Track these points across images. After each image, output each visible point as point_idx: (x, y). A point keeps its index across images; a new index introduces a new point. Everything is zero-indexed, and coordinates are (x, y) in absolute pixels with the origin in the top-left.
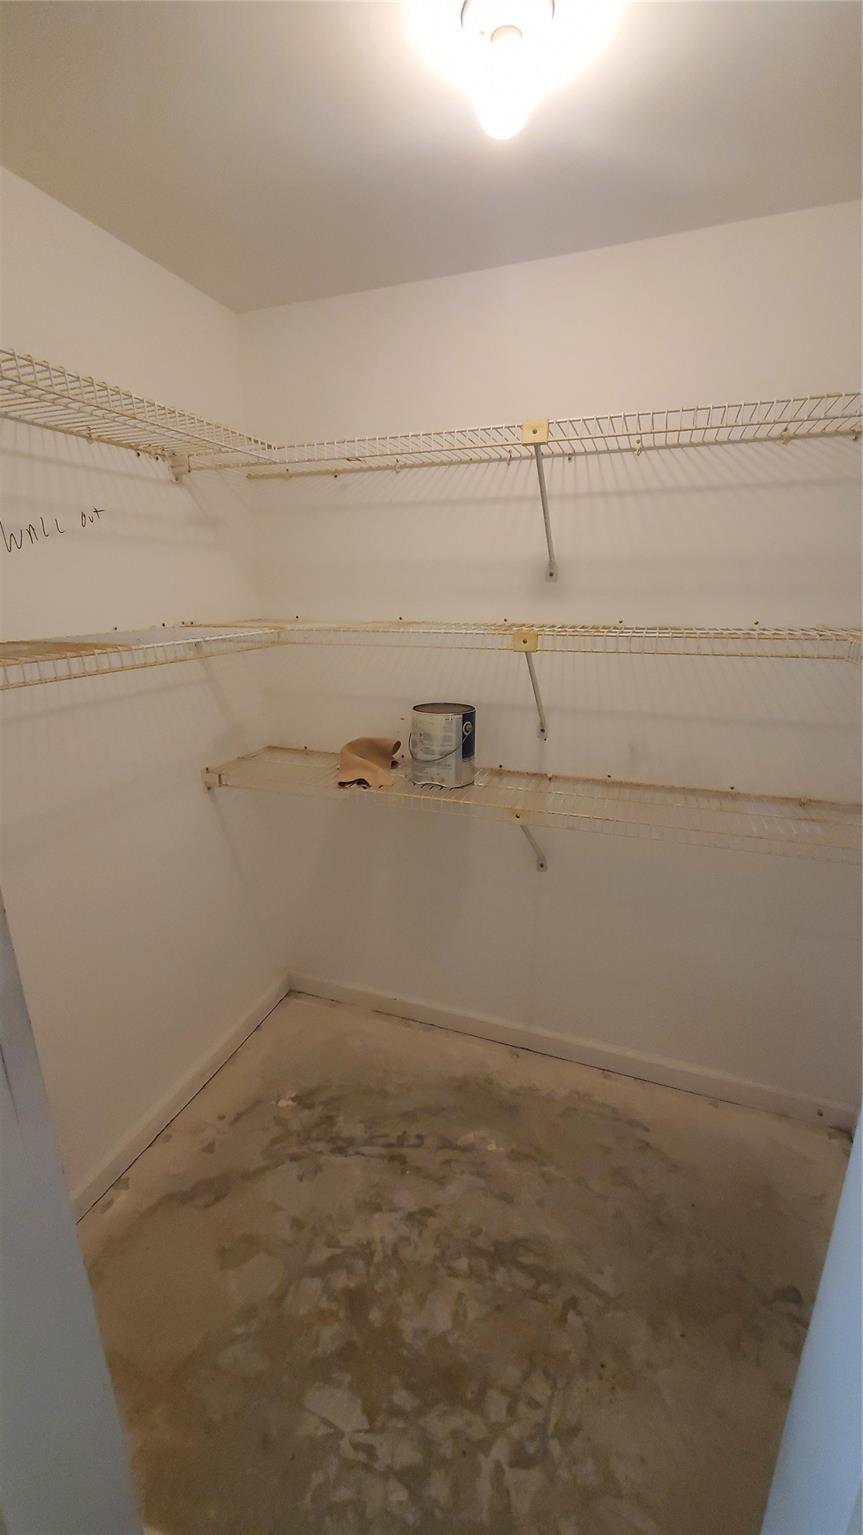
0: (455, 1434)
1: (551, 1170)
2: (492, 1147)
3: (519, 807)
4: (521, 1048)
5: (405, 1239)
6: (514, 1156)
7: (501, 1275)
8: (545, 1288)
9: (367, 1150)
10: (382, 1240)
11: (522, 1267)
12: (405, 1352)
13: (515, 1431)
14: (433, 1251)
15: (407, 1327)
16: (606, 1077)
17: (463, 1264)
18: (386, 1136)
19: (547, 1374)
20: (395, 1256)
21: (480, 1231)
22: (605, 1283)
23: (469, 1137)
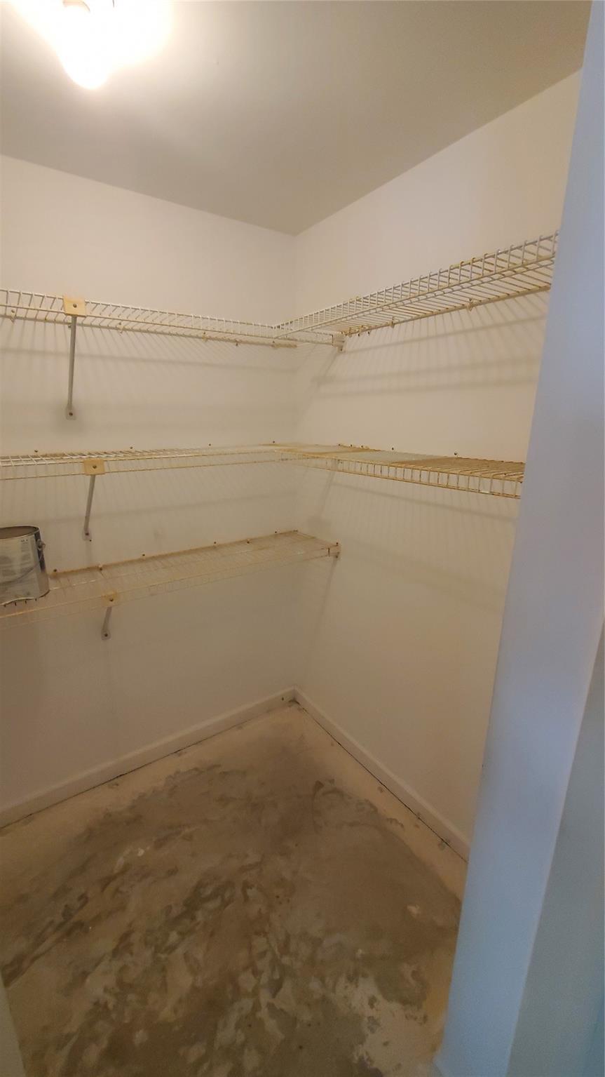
0: (237, 1026)
1: (187, 831)
2: (141, 852)
3: (111, 593)
4: (116, 779)
5: (124, 969)
6: (160, 844)
7: (200, 916)
8: (227, 895)
9: (41, 949)
10: (106, 990)
11: (208, 899)
12: (176, 1028)
13: (264, 979)
14: (148, 953)
15: (166, 1014)
16: (180, 755)
17: (174, 937)
18: (52, 922)
19: (257, 933)
20: (123, 987)
21: (170, 907)
22: (253, 858)
23: (121, 861)
